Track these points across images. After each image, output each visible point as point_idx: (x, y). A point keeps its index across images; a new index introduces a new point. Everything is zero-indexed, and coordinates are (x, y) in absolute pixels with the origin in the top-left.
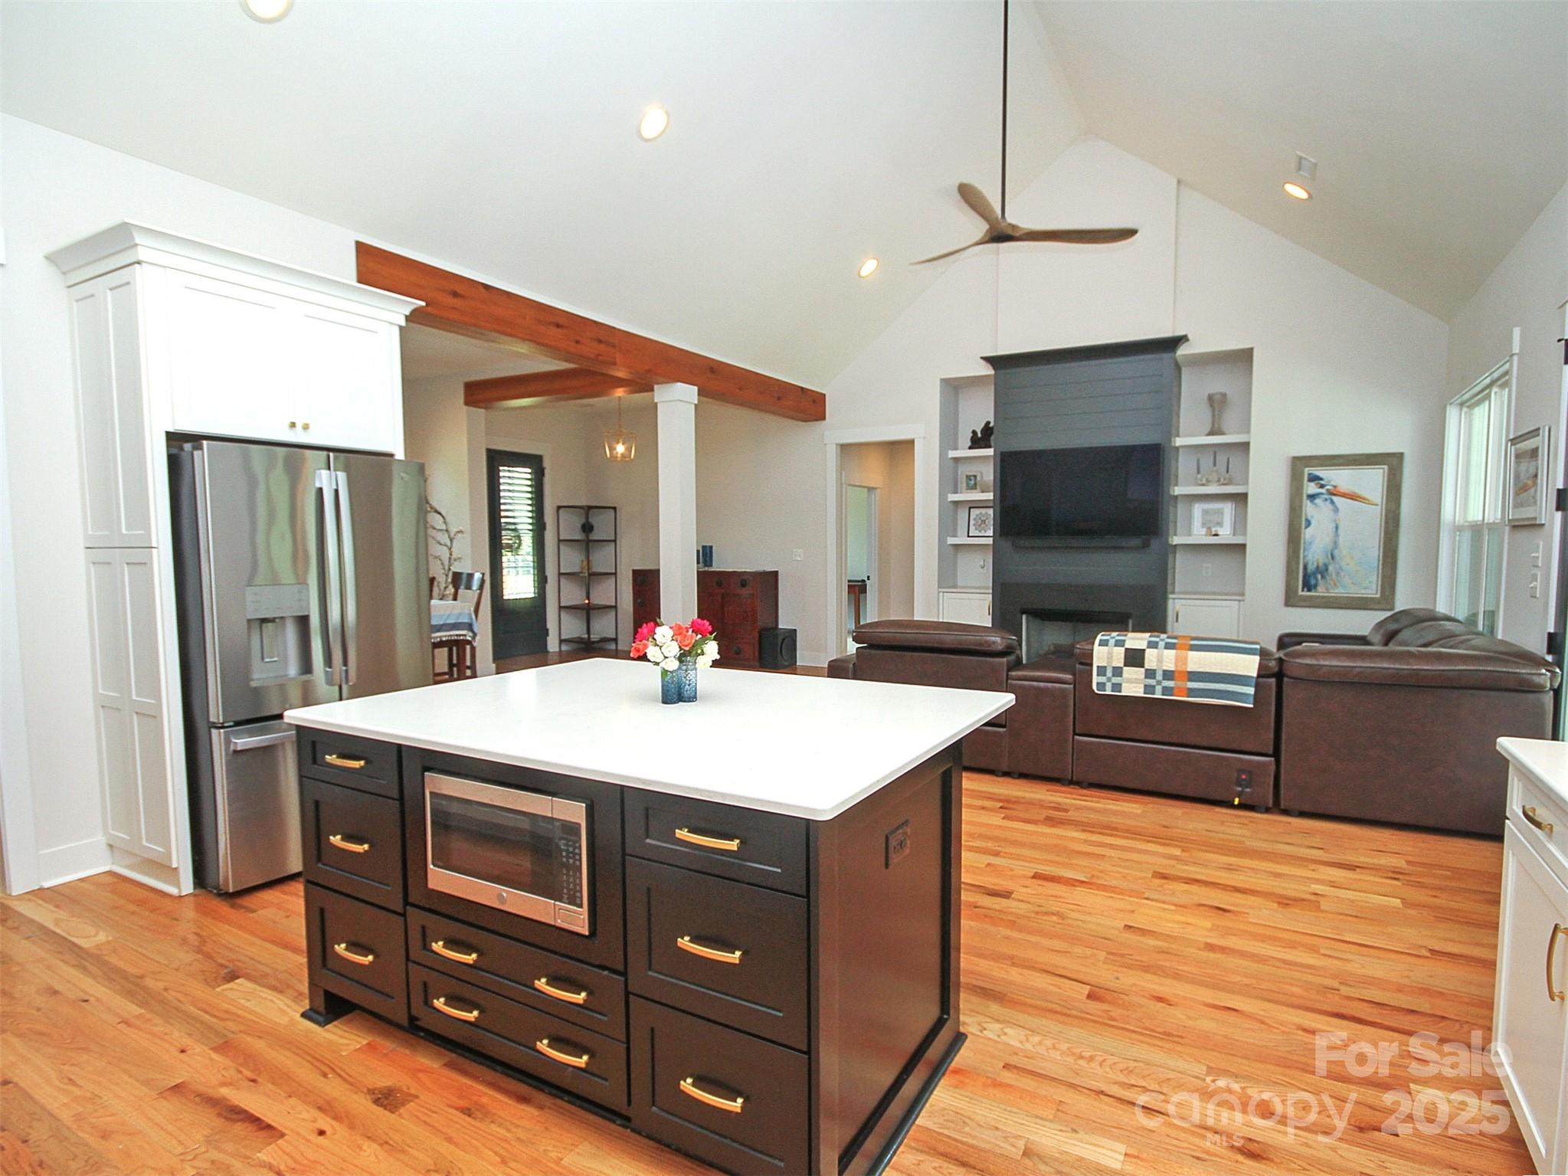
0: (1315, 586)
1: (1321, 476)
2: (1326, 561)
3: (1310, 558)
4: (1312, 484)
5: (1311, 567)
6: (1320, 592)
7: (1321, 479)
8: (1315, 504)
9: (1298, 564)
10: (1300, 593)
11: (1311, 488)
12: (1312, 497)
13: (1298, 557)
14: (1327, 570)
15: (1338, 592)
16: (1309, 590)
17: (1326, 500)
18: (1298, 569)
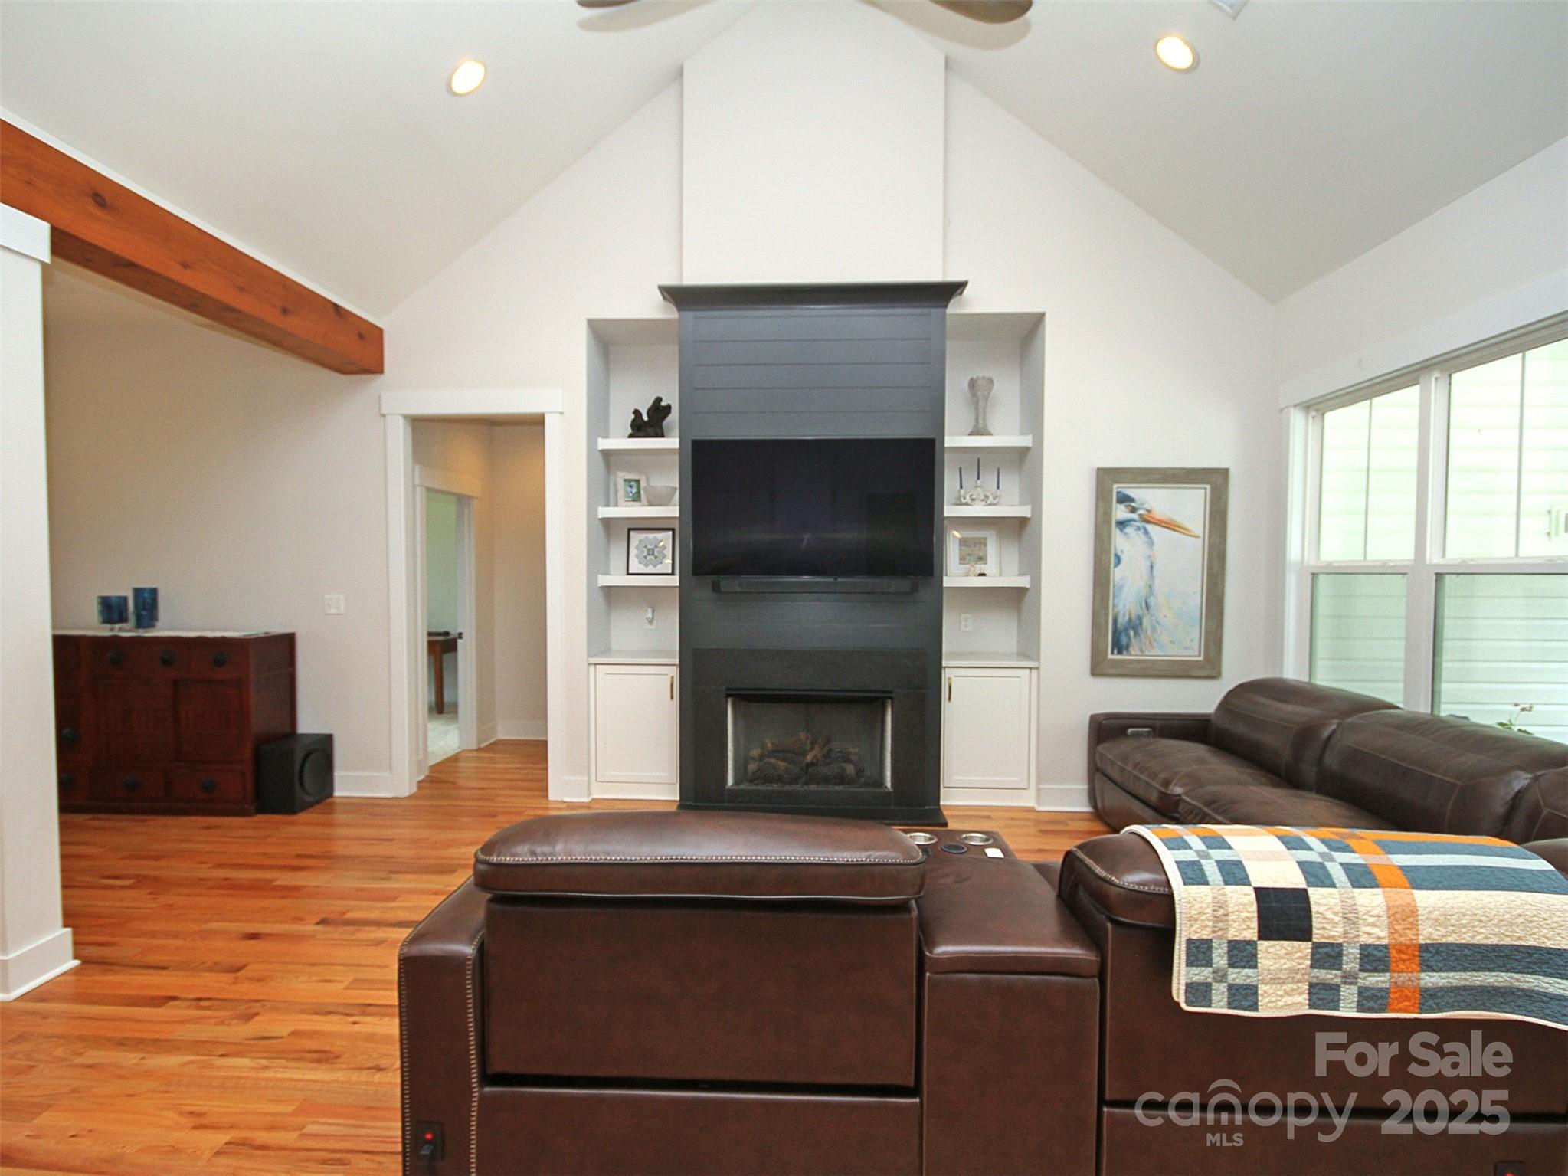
0: (1128, 647)
1: (1132, 495)
2: (1140, 612)
3: (1120, 608)
4: (1122, 507)
5: (1122, 621)
6: (1133, 655)
7: (1132, 500)
8: (1126, 534)
9: (1107, 615)
10: (1110, 656)
11: (1120, 512)
12: (1122, 524)
13: (1107, 608)
14: (1141, 624)
15: (1154, 654)
16: (1120, 652)
17: (1138, 528)
18: (1107, 623)
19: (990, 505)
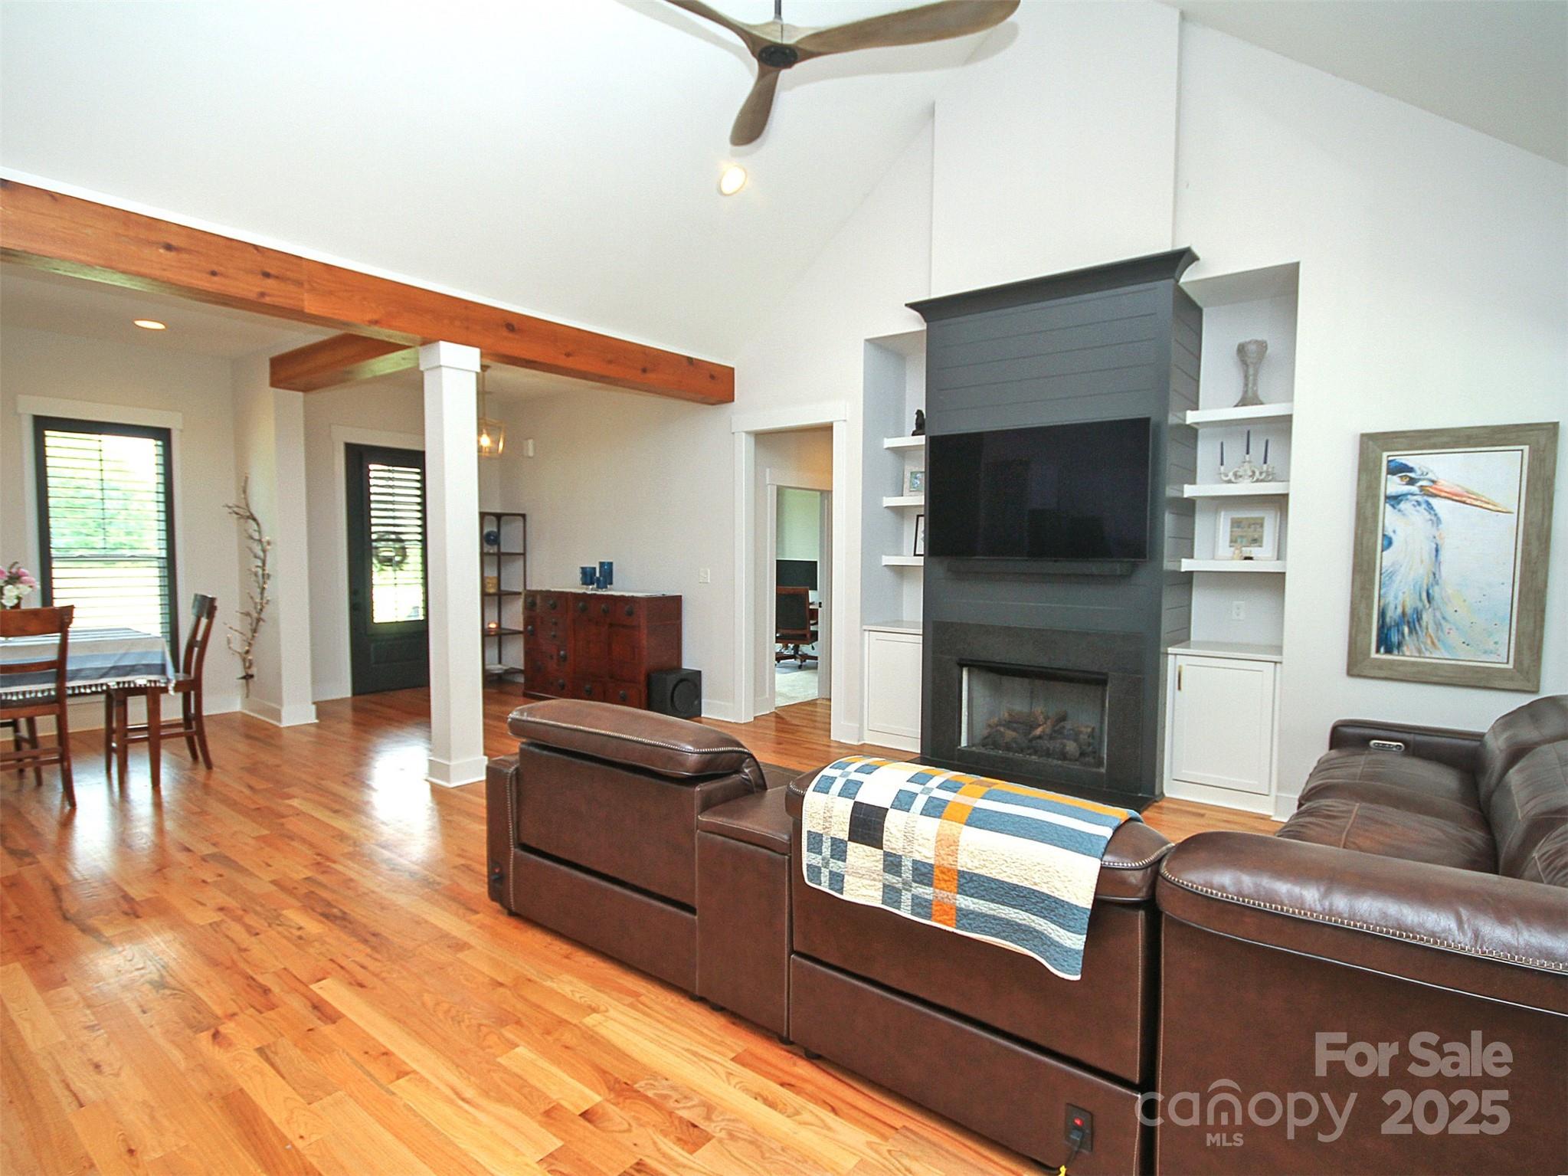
0: (1400, 645)
1: (1411, 464)
2: (1420, 605)
3: (1390, 599)
4: (1395, 478)
5: (1392, 615)
6: (1408, 654)
7: (1411, 470)
8: (1399, 511)
9: (1371, 608)
10: (1374, 655)
11: (1394, 485)
12: (1395, 500)
13: (1370, 598)
14: (1419, 619)
15: (1438, 656)
16: (1389, 651)
17: (1419, 503)
18: (1370, 615)
19: (1258, 481)
